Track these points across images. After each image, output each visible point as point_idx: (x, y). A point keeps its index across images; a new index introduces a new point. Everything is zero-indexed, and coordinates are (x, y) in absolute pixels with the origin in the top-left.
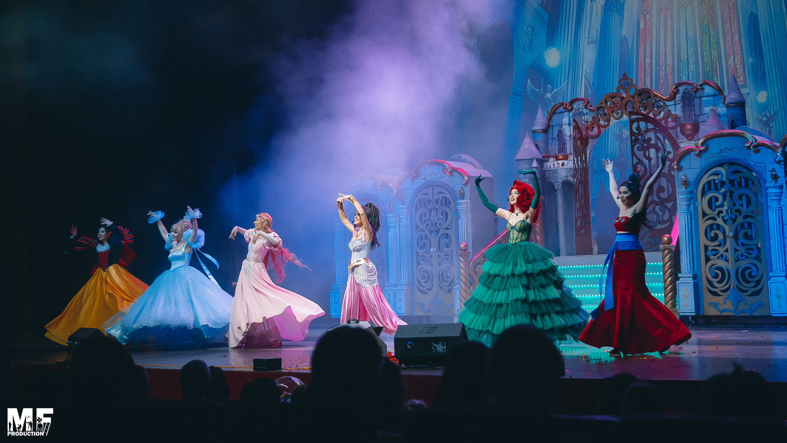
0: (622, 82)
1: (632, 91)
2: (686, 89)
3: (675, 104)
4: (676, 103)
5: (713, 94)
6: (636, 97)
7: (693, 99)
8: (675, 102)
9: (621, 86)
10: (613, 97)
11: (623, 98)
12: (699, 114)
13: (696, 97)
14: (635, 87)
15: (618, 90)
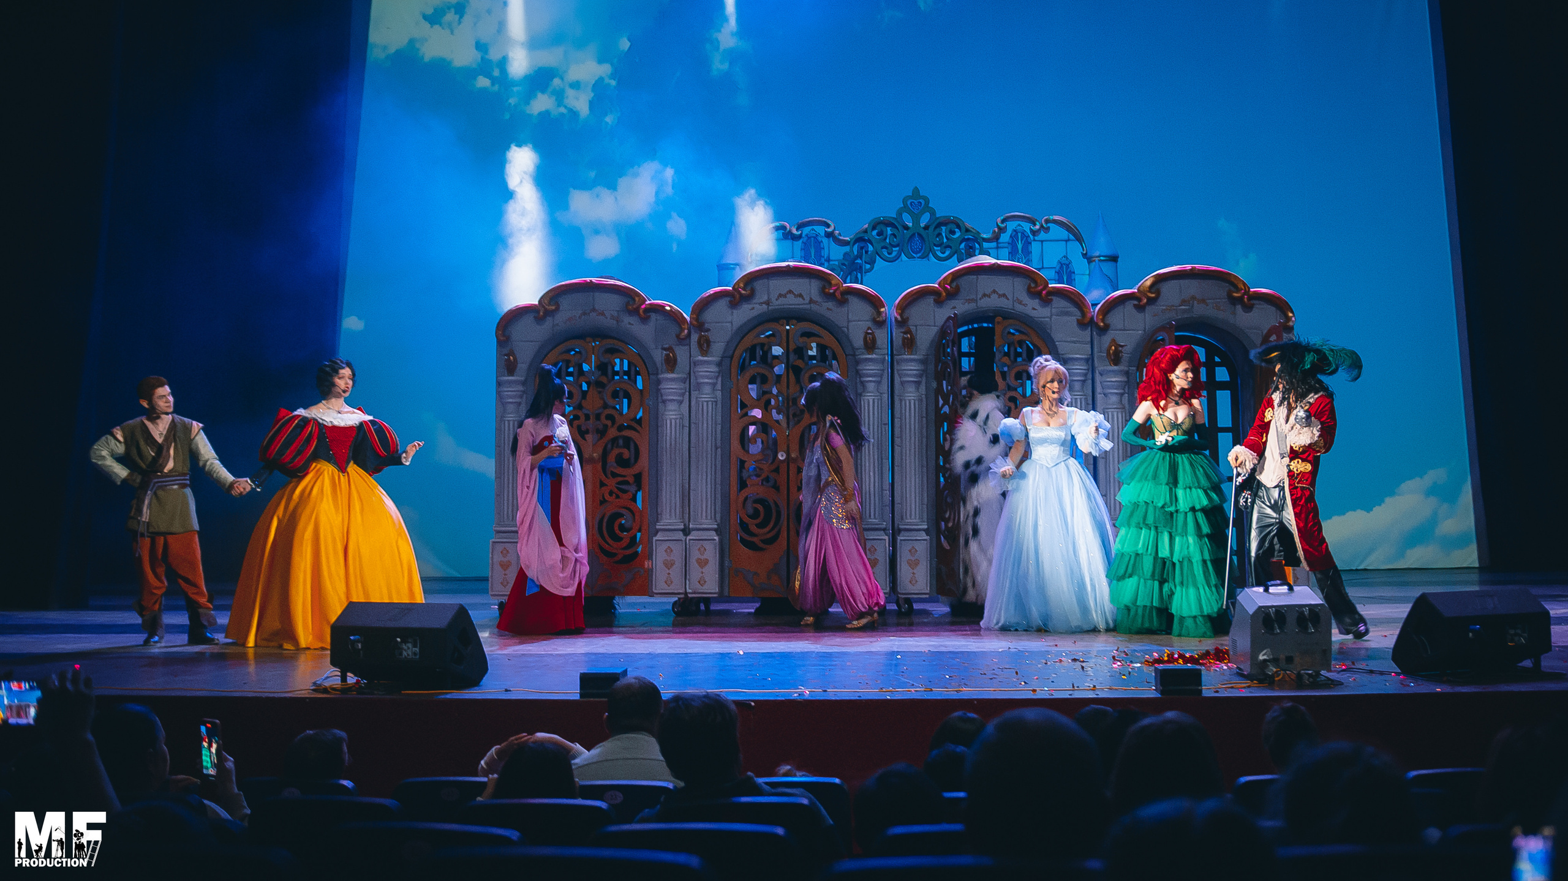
0: (909, 203)
1: (924, 220)
2: (1019, 225)
3: (997, 248)
4: (1000, 245)
5: (1066, 238)
6: (931, 229)
7: (1031, 243)
8: (998, 243)
9: (905, 208)
10: (888, 223)
11: (906, 228)
12: (1040, 267)
13: (1034, 240)
14: (933, 213)
15: (900, 213)
